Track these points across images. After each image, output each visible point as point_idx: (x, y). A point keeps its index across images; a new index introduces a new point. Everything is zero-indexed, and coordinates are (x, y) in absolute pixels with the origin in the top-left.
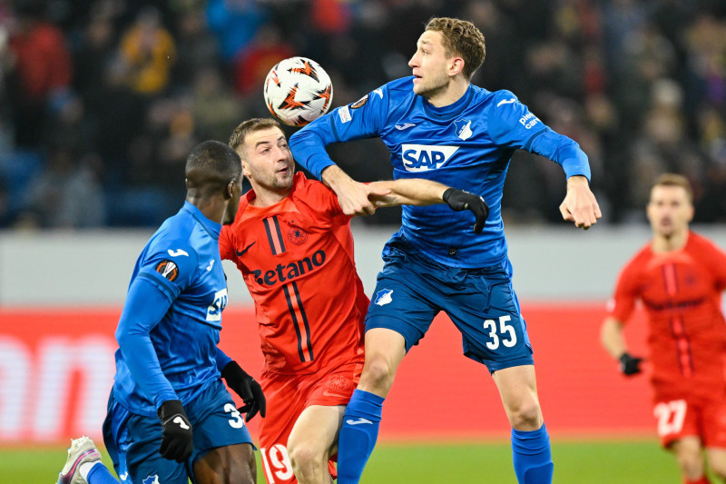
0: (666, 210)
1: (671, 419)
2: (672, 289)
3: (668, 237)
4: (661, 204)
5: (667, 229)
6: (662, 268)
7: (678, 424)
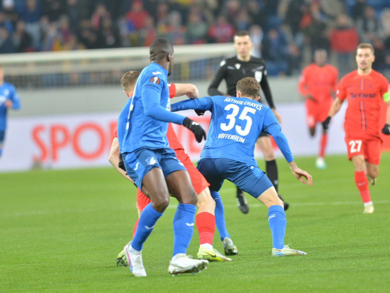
0: (362, 59)
1: (356, 147)
2: (362, 88)
3: (364, 70)
4: (361, 56)
5: (364, 67)
6: (360, 80)
7: (359, 149)
